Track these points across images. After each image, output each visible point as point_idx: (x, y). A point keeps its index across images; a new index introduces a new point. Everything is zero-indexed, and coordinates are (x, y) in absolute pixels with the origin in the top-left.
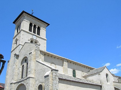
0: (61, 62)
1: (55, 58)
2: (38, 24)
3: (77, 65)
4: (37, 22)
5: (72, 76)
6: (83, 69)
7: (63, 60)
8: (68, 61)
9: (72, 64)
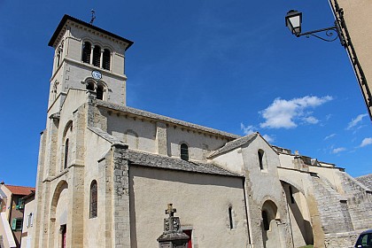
0: (151, 126)
1: (135, 118)
2: (104, 43)
3: (191, 133)
4: (101, 39)
5: (179, 158)
6: (208, 140)
7: (155, 123)
8: (167, 125)
9: (178, 131)
